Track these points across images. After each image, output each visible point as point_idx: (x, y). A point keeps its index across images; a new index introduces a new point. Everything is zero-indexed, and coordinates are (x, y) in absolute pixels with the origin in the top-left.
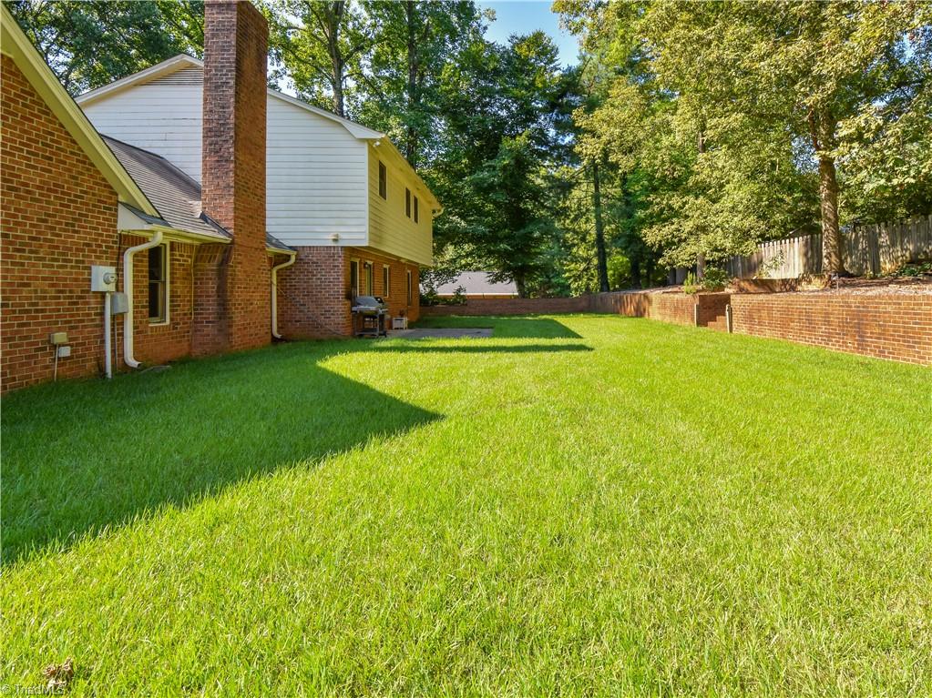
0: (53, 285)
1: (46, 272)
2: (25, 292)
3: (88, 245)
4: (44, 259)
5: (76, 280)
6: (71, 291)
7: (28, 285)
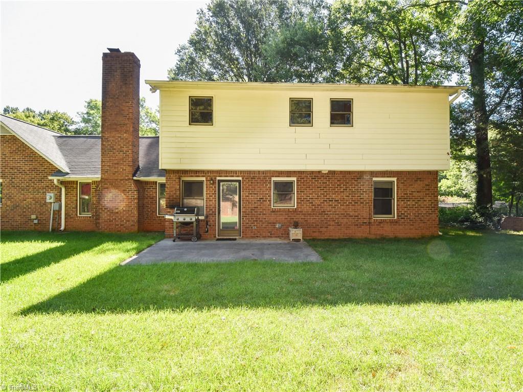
0: (34, 200)
1: (32, 196)
2: (25, 202)
3: (48, 186)
4: (31, 192)
5: (43, 198)
6: (41, 202)
7: (25, 200)
